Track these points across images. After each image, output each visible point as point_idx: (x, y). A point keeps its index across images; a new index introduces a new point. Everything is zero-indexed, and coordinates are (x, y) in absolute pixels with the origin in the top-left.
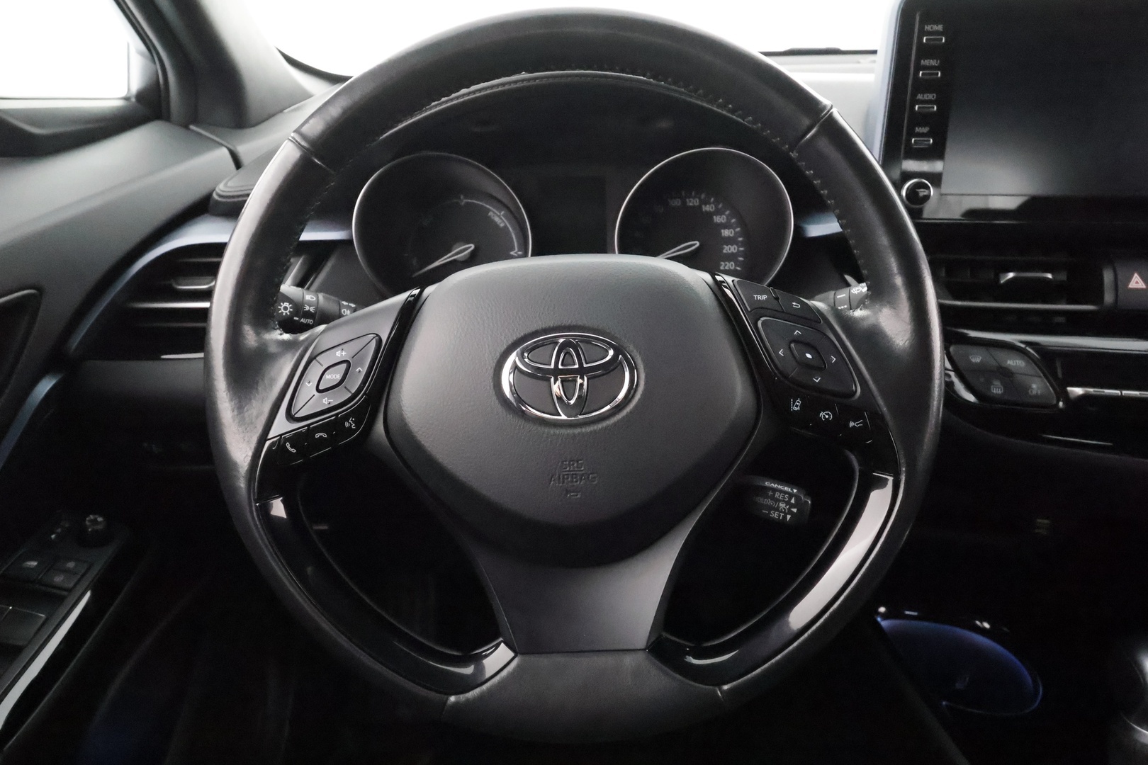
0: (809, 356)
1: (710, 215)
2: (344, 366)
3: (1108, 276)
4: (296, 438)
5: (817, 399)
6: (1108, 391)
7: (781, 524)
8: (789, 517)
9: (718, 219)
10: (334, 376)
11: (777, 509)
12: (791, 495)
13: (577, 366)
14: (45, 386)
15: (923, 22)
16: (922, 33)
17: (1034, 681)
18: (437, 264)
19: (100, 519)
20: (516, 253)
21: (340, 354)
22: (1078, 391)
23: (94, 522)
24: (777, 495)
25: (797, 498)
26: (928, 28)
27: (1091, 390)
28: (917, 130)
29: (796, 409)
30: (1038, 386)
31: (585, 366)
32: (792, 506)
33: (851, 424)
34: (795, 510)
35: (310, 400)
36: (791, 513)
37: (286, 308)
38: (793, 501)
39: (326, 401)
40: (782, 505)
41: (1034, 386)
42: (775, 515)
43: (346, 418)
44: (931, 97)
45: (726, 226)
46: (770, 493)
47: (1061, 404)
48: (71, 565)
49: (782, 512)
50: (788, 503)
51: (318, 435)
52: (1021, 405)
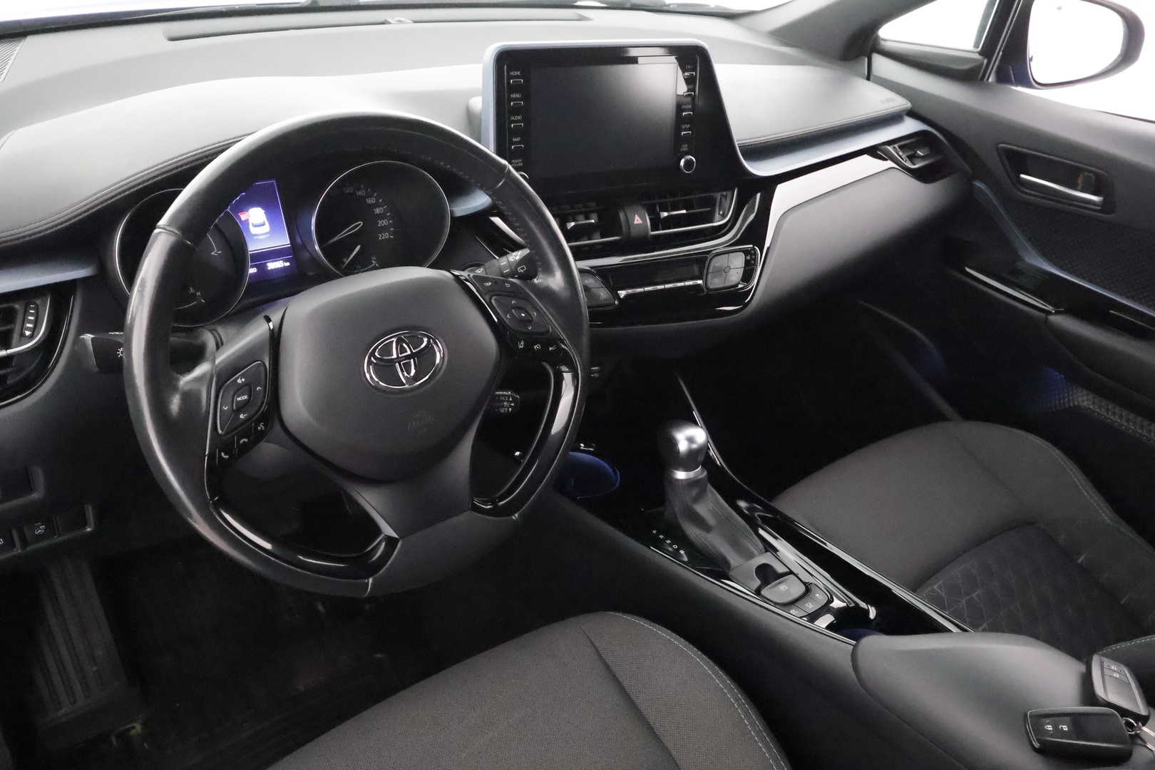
0: (523, 315)
1: (363, 199)
2: (247, 389)
3: (622, 216)
4: (226, 448)
5: (531, 339)
6: (647, 289)
7: (508, 415)
8: (510, 409)
9: (371, 201)
10: (243, 398)
11: (503, 407)
12: (509, 396)
13: (409, 352)
15: (509, 70)
16: (510, 77)
17: (614, 471)
20: (216, 253)
21: (240, 381)
22: (625, 293)
24: (501, 398)
25: (513, 397)
26: (512, 73)
27: (630, 291)
28: (514, 140)
29: (521, 347)
30: (603, 294)
31: (414, 351)
32: (511, 402)
33: (551, 349)
34: (513, 404)
35: (230, 419)
36: (511, 407)
38: (511, 399)
39: (243, 417)
40: (505, 403)
41: (602, 294)
42: (502, 411)
43: (257, 424)
44: (519, 118)
45: (377, 205)
46: (497, 398)
47: (616, 302)
49: (506, 407)
50: (508, 401)
51: (242, 442)
52: (599, 306)
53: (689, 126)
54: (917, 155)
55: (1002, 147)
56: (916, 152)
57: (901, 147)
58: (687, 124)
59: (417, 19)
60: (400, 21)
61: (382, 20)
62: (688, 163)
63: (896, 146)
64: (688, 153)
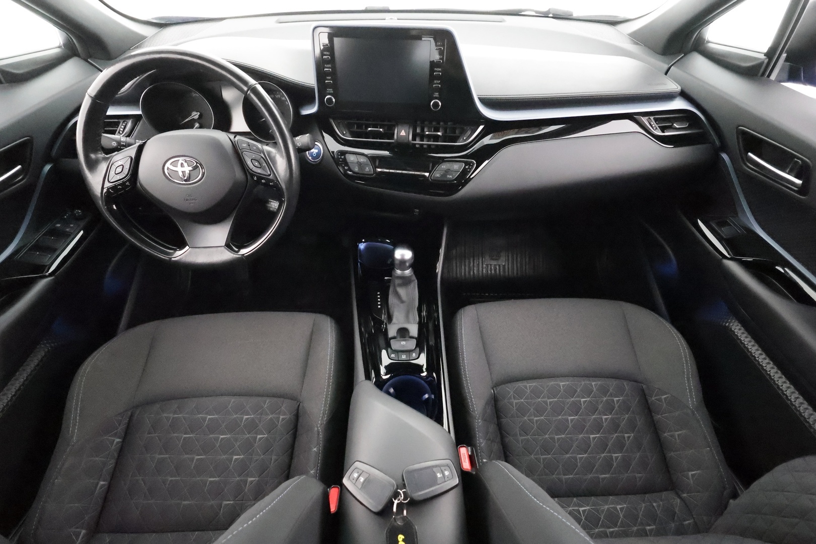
0: (256, 164)
2: (122, 166)
4: (112, 188)
5: (260, 176)
6: (398, 171)
10: (119, 170)
12: (276, 203)
14: (47, 168)
18: (187, 120)
19: (80, 211)
21: (120, 163)
22: (379, 170)
23: (79, 212)
24: (271, 203)
28: (327, 78)
29: (255, 179)
33: (271, 184)
35: (114, 177)
36: (276, 209)
37: (114, 144)
39: (119, 177)
41: (367, 168)
42: (271, 209)
43: (126, 182)
44: (329, 66)
47: (374, 174)
48: (72, 225)
49: (273, 208)
50: (275, 206)
51: (119, 187)
52: (363, 174)
53: (439, 81)
54: (673, 127)
55: (741, 129)
56: (673, 124)
57: (656, 120)
58: (438, 80)
59: (399, 18)
60: (391, 19)
61: (383, 18)
62: (436, 105)
63: (652, 118)
64: (436, 98)
